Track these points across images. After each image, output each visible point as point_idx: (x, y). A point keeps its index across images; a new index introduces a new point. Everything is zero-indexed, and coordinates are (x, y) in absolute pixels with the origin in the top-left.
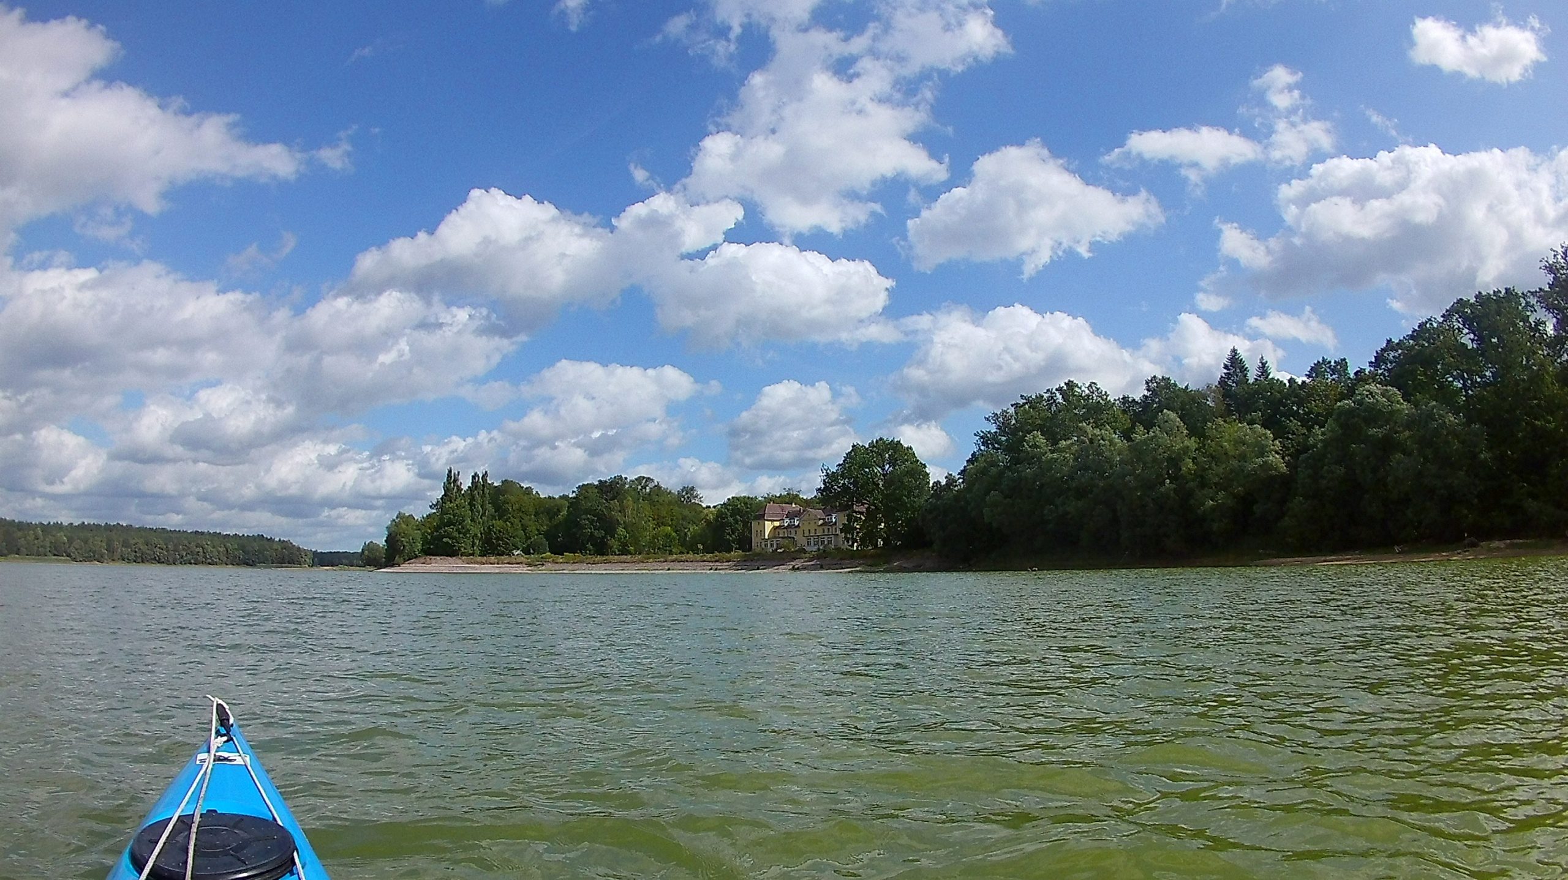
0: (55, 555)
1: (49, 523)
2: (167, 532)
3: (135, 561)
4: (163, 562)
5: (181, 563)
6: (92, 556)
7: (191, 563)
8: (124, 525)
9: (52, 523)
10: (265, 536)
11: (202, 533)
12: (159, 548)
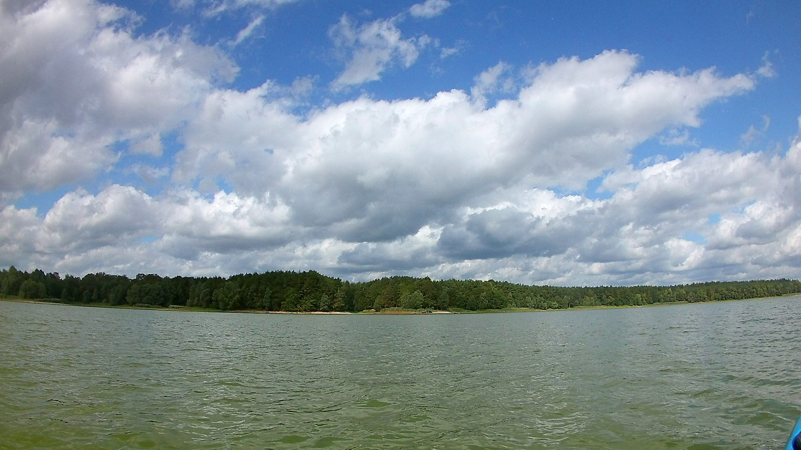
0: (679, 301)
1: (676, 285)
2: (738, 283)
3: (722, 300)
4: (736, 299)
5: (745, 298)
6: (698, 299)
7: (750, 298)
8: (715, 282)
9: (677, 285)
10: (786, 279)
11: (755, 281)
12: (734, 292)
